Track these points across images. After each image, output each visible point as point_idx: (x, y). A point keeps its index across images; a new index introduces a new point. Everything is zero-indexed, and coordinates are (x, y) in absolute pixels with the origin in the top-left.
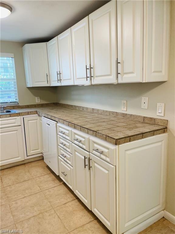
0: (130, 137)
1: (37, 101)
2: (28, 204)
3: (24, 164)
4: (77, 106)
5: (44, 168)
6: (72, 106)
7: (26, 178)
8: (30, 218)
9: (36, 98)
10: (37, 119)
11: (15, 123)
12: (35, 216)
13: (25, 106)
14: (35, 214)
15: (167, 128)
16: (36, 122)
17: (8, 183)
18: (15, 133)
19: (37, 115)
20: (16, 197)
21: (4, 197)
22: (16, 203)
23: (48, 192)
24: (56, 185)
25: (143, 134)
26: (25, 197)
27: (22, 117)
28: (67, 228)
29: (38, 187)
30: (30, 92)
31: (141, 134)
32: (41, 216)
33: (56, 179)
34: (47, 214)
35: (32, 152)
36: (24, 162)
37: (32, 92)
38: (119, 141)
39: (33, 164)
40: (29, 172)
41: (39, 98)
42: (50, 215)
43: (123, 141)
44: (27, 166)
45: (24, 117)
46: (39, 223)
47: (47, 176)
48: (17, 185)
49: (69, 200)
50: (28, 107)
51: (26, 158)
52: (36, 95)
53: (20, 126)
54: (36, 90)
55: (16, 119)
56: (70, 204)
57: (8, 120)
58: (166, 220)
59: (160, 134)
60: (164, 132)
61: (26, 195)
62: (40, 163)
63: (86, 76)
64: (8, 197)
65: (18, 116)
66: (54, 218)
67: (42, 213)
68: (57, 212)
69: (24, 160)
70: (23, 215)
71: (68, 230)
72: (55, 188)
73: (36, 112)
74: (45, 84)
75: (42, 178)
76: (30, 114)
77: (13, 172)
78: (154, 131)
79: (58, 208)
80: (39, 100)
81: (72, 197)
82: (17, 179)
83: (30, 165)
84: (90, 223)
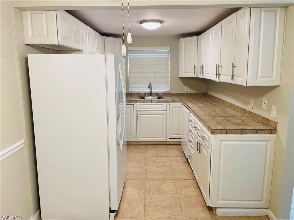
0: (227, 130)
1: (187, 90)
2: (158, 171)
3: (166, 145)
4: (220, 99)
5: (181, 152)
6: (216, 98)
7: (164, 155)
8: (156, 180)
9: (186, 87)
10: (181, 107)
11: (162, 108)
12: (160, 180)
13: (175, 94)
14: (160, 178)
15: (276, 130)
16: (180, 109)
17: (150, 155)
18: (161, 116)
19: (181, 103)
20: (152, 165)
21: (144, 163)
22: (151, 169)
23: (176, 168)
24: (184, 166)
25: (242, 130)
26: (158, 167)
27: (168, 104)
28: (178, 193)
29: (170, 164)
30: (180, 81)
31: (240, 130)
32: (164, 181)
33: (187, 162)
34: (168, 181)
35: (174, 136)
36: (166, 143)
37: (183, 82)
38: (214, 131)
39: (173, 146)
40: (167, 151)
41: (188, 87)
42: (170, 183)
43: (220, 133)
44: (168, 147)
45: (170, 103)
46: (161, 184)
47: (180, 158)
48: (156, 158)
49: (189, 178)
50: (177, 95)
51: (168, 140)
52: (185, 84)
53: (166, 111)
54: (186, 80)
55: (163, 104)
56: (189, 181)
57: (156, 105)
58: (268, 219)
59: (265, 134)
60: (272, 133)
61: (159, 166)
62: (179, 147)
63: (216, 73)
64: (146, 163)
65: (165, 103)
66: (173, 185)
67: (165, 179)
68: (176, 183)
69: (166, 141)
70: (152, 177)
71: (178, 194)
72: (183, 168)
73: (181, 101)
74: (192, 75)
75: (176, 158)
76: (175, 102)
77: (156, 149)
78: (257, 130)
79: (178, 180)
80: (188, 89)
81: (192, 177)
82: (157, 154)
83: (170, 147)
84: (197, 197)
